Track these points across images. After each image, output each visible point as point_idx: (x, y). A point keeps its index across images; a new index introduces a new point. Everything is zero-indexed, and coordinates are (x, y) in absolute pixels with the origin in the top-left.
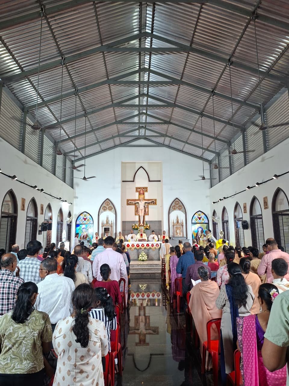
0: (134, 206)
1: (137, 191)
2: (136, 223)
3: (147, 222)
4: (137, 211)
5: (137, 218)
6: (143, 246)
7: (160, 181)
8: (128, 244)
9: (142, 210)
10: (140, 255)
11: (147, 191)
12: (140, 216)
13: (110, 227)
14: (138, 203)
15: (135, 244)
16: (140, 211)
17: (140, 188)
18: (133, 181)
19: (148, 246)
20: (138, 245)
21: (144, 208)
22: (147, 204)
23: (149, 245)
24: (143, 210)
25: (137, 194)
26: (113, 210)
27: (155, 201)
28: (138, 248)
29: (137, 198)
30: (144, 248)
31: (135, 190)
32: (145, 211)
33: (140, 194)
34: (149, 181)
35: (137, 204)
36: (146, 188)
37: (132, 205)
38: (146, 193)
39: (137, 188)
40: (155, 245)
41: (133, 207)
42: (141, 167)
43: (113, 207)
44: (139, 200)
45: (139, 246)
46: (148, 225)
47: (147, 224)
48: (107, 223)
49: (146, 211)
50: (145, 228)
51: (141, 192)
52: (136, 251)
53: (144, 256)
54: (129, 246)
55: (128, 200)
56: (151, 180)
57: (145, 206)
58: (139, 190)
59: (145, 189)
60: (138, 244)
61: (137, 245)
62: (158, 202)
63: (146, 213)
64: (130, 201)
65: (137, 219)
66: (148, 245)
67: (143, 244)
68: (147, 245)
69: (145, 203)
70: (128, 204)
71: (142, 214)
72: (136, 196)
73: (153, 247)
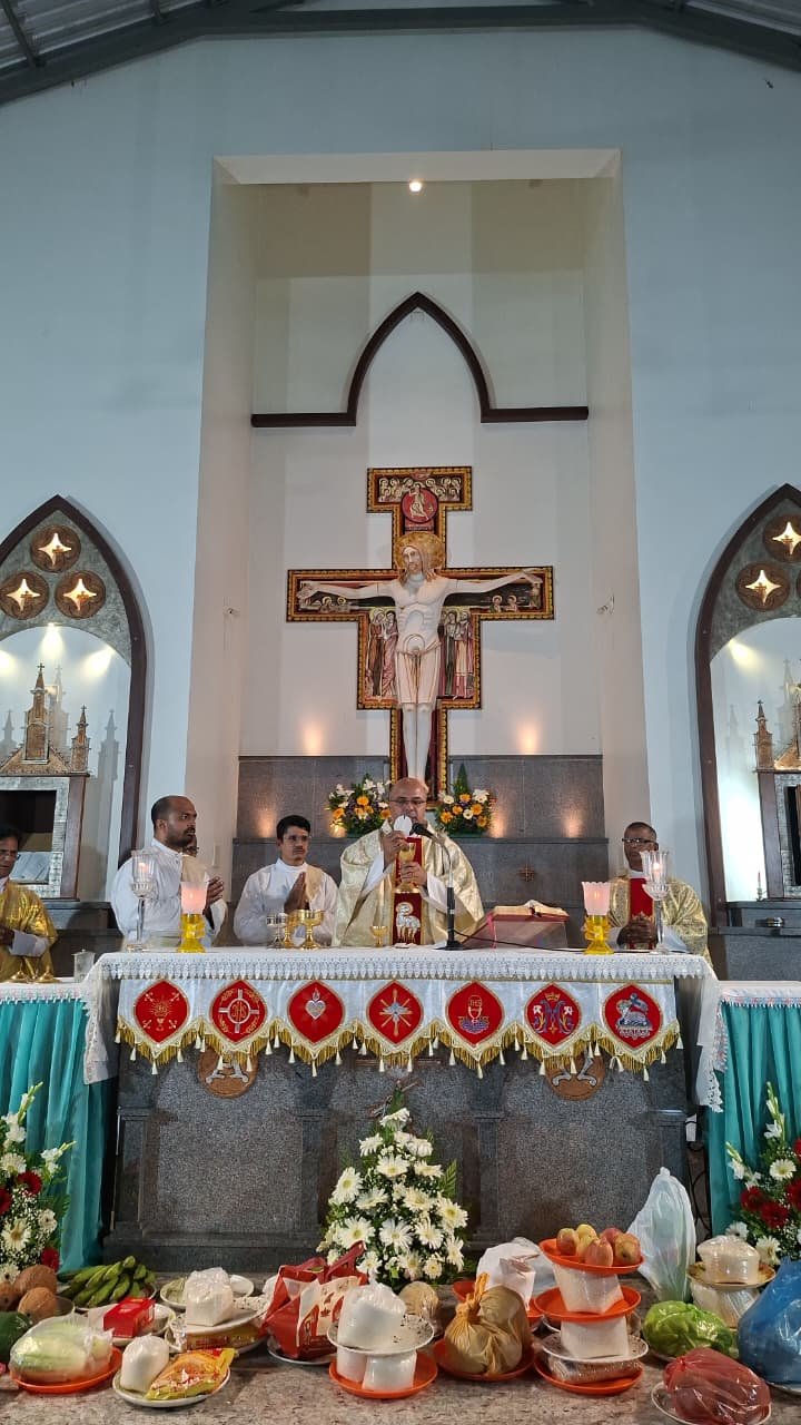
0: (349, 631)
1: (375, 503)
2: (360, 768)
3: (464, 764)
4: (374, 670)
5: (374, 737)
6: (396, 1012)
7: (580, 413)
8: (163, 990)
9: (417, 658)
10: (347, 1186)
11: (463, 500)
12: (398, 718)
13: (61, 785)
14: (388, 601)
15: (265, 991)
16: (403, 667)
17: (401, 476)
18: (347, 418)
19: (477, 1024)
20: (315, 1008)
21: (434, 639)
22: (463, 611)
23: (494, 1012)
24: (431, 665)
25: (383, 523)
26: (114, 607)
27: (536, 582)
28: (314, 1050)
29: (379, 559)
30: (408, 1045)
31: (359, 490)
32: (448, 670)
33: (403, 526)
34: (490, 414)
35: (375, 611)
36: (462, 475)
37: (335, 617)
38: (456, 522)
39: (376, 479)
40: (592, 1003)
41: (343, 638)
42: (418, 301)
43: (107, 577)
44: (396, 573)
45: (335, 1009)
46: (481, 796)
47: (463, 787)
48: (37, 739)
49: (462, 668)
50: (446, 817)
51: (417, 510)
52: (280, 1094)
53: (413, 1199)
54: (180, 1010)
55: (296, 579)
56: (500, 401)
57: (451, 630)
58: (395, 491)
59: (453, 486)
60: (315, 988)
61: (296, 1007)
62: (562, 597)
63: (459, 690)
64: (316, 587)
65: (379, 744)
66: (476, 1005)
67: (395, 992)
68: (457, 1008)
69: (453, 599)
70: (297, 613)
71: (416, 690)
72: (374, 542)
73: (567, 1047)
